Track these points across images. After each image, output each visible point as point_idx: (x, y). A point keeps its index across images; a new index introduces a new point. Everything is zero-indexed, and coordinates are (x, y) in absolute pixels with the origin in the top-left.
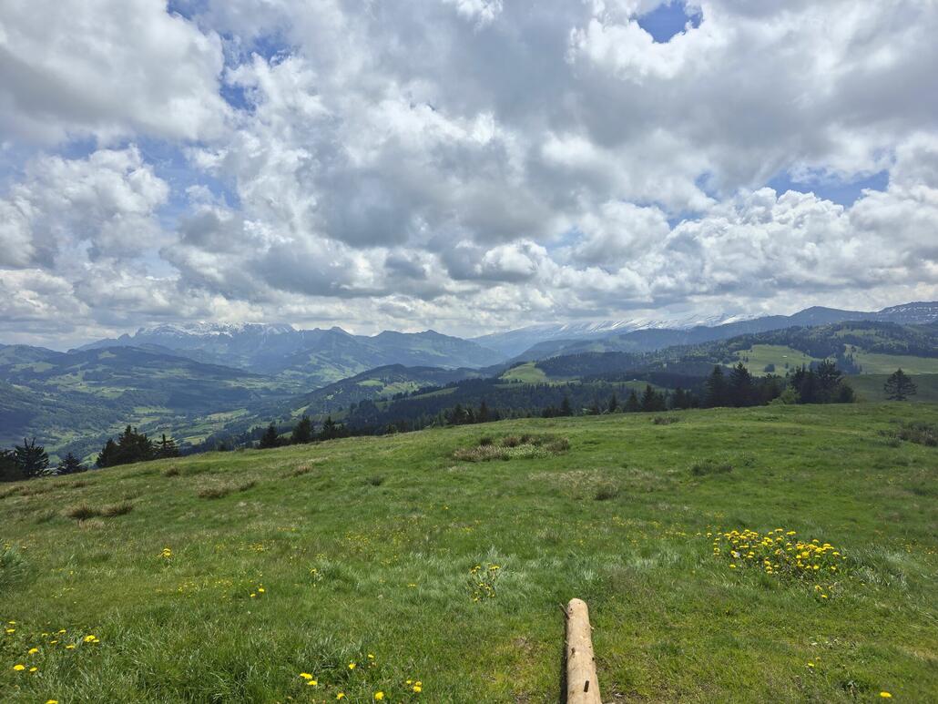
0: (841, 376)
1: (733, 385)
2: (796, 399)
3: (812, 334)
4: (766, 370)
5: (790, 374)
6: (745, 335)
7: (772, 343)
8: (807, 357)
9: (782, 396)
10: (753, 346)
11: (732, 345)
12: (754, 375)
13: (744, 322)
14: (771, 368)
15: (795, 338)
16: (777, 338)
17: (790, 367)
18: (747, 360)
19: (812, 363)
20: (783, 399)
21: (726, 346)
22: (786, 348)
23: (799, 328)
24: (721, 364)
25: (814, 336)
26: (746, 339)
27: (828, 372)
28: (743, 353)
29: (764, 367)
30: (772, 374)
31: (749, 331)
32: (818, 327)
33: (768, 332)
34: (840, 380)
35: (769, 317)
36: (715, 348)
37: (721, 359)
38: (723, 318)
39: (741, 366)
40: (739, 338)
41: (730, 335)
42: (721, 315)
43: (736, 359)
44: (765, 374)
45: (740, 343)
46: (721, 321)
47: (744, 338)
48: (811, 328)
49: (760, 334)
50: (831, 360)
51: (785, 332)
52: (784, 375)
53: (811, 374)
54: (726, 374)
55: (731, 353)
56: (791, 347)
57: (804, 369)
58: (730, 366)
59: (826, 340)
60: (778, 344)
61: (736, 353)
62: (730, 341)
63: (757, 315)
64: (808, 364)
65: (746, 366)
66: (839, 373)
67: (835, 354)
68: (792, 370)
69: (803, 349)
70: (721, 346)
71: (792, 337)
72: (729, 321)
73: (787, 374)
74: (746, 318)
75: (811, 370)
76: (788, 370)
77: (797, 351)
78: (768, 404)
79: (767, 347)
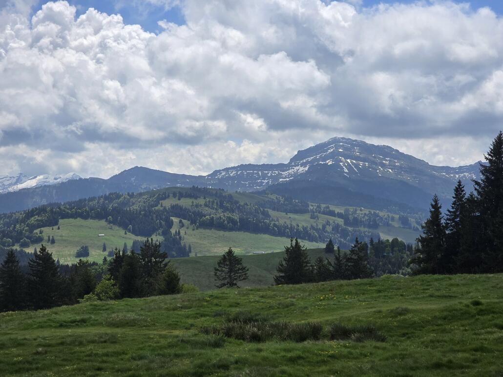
0: (167, 260)
1: (33, 278)
2: (114, 293)
3: (133, 204)
4: (79, 255)
5: (109, 259)
6: (50, 205)
7: (85, 216)
8: (129, 235)
9: (98, 289)
10: (61, 221)
11: (32, 220)
12: (62, 262)
13: (49, 186)
14: (84, 252)
15: (114, 209)
16: (92, 209)
17: (108, 250)
18: (53, 242)
19: (135, 243)
20: (98, 295)
21: (23, 221)
22: (103, 223)
23: (118, 196)
24: (17, 247)
25: (135, 207)
26: (52, 211)
27: (152, 255)
28: (47, 231)
29: (75, 250)
30: (84, 259)
31: (55, 199)
32: (141, 194)
33: (80, 201)
34: (166, 265)
35: (81, 179)
36: (8, 225)
37: (17, 240)
38: (19, 180)
39: (43, 249)
40: (41, 210)
41: (30, 205)
42: (16, 175)
43: (39, 240)
44: (76, 261)
45: (43, 217)
46: (16, 183)
47: (48, 209)
48: (132, 196)
49: (70, 204)
50: (157, 239)
51: (102, 200)
52: (100, 262)
53: (132, 257)
54: (23, 263)
55: (31, 231)
56: (110, 222)
57: (124, 252)
58: (30, 250)
59: (150, 212)
60: (92, 218)
61: (37, 231)
62: (30, 214)
63: (64, 177)
64: (130, 244)
65: (50, 250)
66: (164, 256)
67: (160, 231)
68: (110, 254)
69: (124, 226)
70: (17, 221)
71: (111, 208)
72: (30, 183)
73: (105, 259)
74: (51, 181)
75: (132, 252)
76: (106, 253)
77: (117, 228)
78: (78, 302)
79: (79, 221)
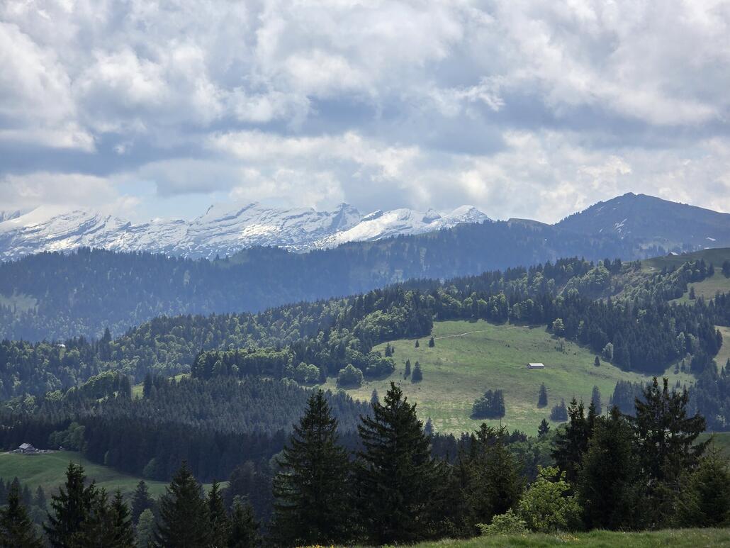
0: (703, 437)
1: (367, 465)
2: (567, 515)
3: (619, 289)
4: (479, 413)
5: (553, 426)
6: (412, 284)
7: (497, 317)
8: (607, 367)
9: (526, 502)
10: (437, 326)
11: (370, 321)
12: (438, 428)
13: (411, 239)
14: (492, 406)
15: (569, 300)
16: (514, 299)
17: (552, 404)
18: (417, 377)
19: (621, 388)
20: (525, 516)
21: (347, 323)
22: (541, 333)
23: (580, 268)
24: (330, 387)
25: (625, 297)
26: (415, 299)
27: (665, 423)
28: (404, 350)
29: (469, 400)
30: (494, 424)
31: (424, 272)
32: (638, 266)
33: (485, 277)
34: (700, 449)
35: (488, 223)
36: (310, 330)
37: (331, 369)
38: (339, 222)
39: (394, 395)
40: (391, 297)
41: (364, 283)
42: (332, 209)
43: (383, 371)
44: (472, 428)
45: (394, 315)
46: (332, 229)
47: (408, 294)
48: (616, 268)
49: (460, 283)
50: (678, 380)
51: (539, 278)
52: (532, 432)
53: (613, 426)
54: (347, 426)
55: (365, 350)
56: (559, 334)
57: (593, 410)
58: (362, 395)
59: (662, 310)
60: (515, 321)
61: (380, 348)
62: (364, 306)
63: (449, 217)
64: (607, 392)
65: (412, 396)
66: (697, 425)
67: (687, 361)
68: (558, 414)
69: (593, 343)
70: (332, 322)
71: (560, 296)
72: (362, 230)
73: (544, 428)
74: (417, 225)
75: (615, 412)
76: (547, 412)
77: (573, 348)
78: (478, 533)
79: (482, 327)
